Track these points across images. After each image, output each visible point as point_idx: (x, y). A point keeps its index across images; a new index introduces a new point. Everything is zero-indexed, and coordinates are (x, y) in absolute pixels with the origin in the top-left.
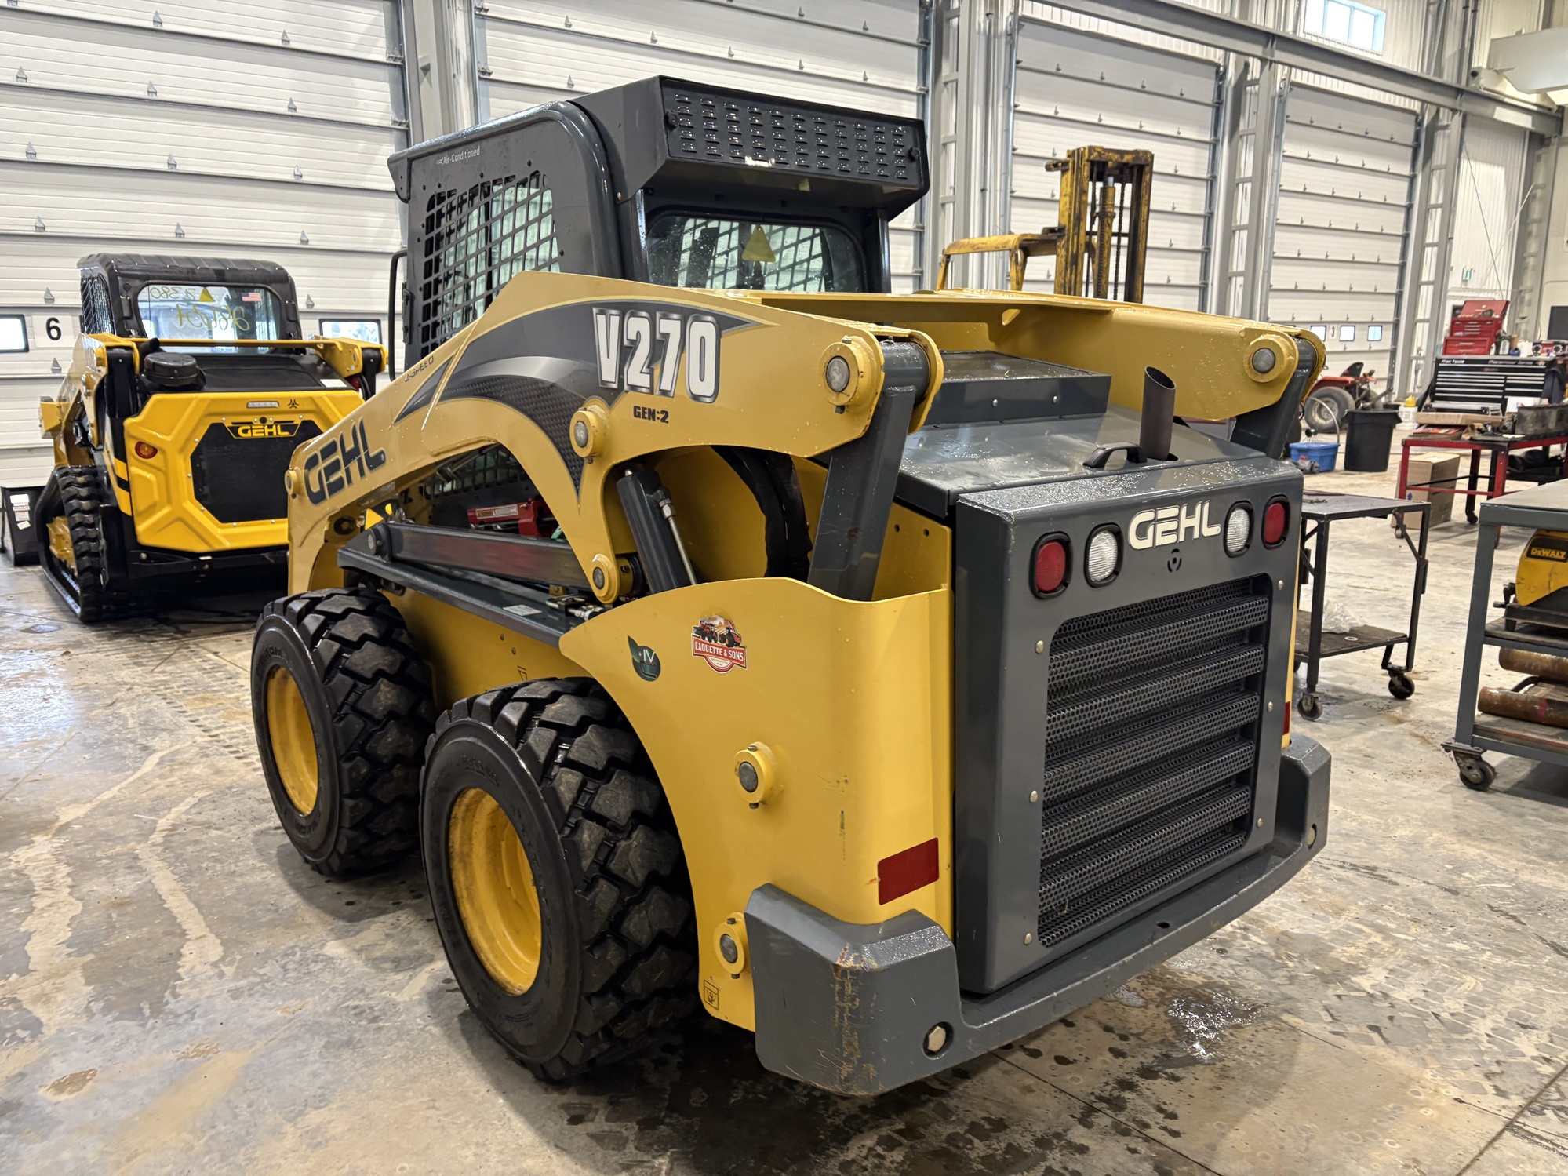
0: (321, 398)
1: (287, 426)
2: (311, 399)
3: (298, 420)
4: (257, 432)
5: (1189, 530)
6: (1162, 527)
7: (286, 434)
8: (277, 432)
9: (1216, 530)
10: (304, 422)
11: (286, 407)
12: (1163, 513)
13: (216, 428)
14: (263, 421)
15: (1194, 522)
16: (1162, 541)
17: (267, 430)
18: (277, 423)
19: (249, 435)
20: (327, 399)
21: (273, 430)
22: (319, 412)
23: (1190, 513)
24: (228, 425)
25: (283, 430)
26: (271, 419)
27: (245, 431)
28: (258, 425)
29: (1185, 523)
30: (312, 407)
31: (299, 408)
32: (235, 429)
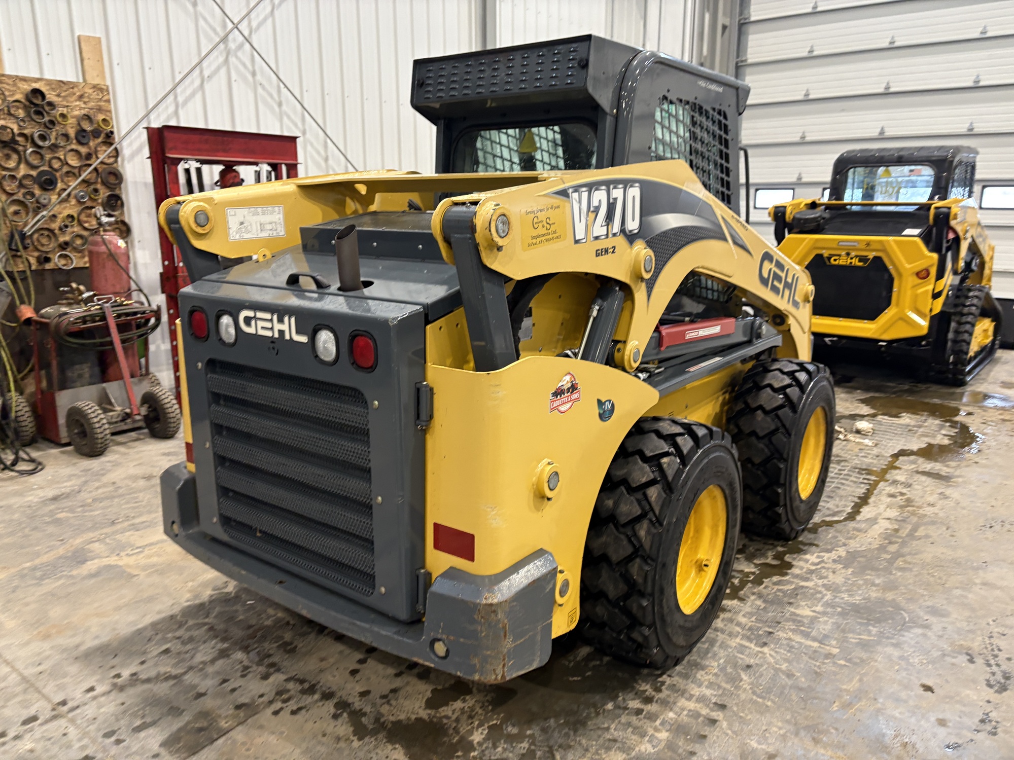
0: (888, 241)
1: (862, 259)
2: (881, 242)
3: (871, 255)
4: (842, 262)
5: (281, 332)
6: (260, 324)
7: (861, 264)
8: (856, 262)
9: (303, 339)
10: (875, 258)
11: (863, 246)
12: (260, 315)
13: (819, 257)
14: (848, 254)
15: (285, 327)
16: (261, 332)
17: (849, 261)
18: (856, 256)
19: (837, 263)
20: (893, 243)
21: (853, 260)
22: (884, 251)
23: (281, 321)
24: (826, 255)
25: (860, 261)
26: (853, 254)
27: (835, 260)
28: (844, 258)
29: (278, 327)
30: (879, 247)
31: (871, 247)
32: (829, 258)
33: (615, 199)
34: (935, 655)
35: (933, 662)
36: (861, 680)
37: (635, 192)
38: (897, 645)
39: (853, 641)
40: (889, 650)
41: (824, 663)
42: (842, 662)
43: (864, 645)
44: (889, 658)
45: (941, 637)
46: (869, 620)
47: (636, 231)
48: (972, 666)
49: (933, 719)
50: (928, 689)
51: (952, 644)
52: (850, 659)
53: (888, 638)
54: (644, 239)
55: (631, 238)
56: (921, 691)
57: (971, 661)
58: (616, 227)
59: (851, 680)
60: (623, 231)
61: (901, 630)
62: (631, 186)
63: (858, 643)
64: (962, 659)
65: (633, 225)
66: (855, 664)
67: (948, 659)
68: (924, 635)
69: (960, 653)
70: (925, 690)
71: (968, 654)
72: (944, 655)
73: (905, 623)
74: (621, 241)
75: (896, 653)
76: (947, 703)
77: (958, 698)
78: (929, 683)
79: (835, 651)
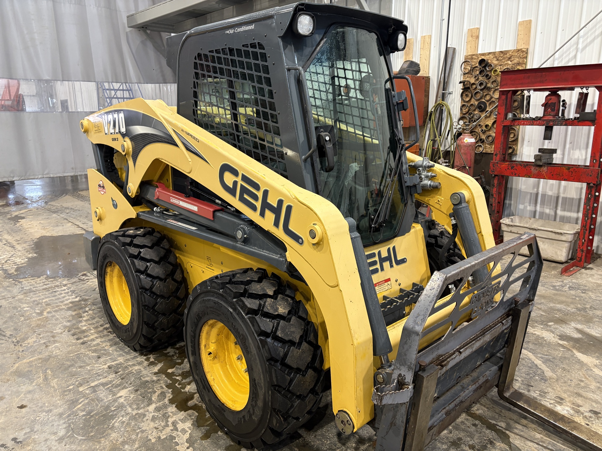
33: (115, 118)
34: (36, 426)
35: (34, 421)
36: (54, 387)
37: (122, 115)
38: (61, 415)
39: (81, 400)
40: (61, 410)
41: (77, 381)
42: (71, 387)
43: (74, 402)
44: (56, 407)
45: (46, 440)
46: (92, 416)
47: (125, 133)
48: (12, 437)
49: (7, 396)
50: (22, 407)
51: (34, 441)
52: (70, 391)
53: (69, 415)
54: (128, 137)
55: (124, 135)
56: (24, 403)
57: (14, 439)
58: (117, 131)
59: (57, 384)
60: (120, 132)
61: (70, 426)
62: (120, 113)
63: (78, 400)
64: (20, 436)
65: (123, 130)
66: (65, 391)
67: (28, 430)
68: (55, 434)
69: (24, 440)
70: (23, 405)
71: (21, 442)
72: (32, 431)
73: (73, 432)
74: (119, 136)
75: (55, 411)
76: (7, 408)
77: (4, 414)
78: (24, 410)
79: (81, 389)
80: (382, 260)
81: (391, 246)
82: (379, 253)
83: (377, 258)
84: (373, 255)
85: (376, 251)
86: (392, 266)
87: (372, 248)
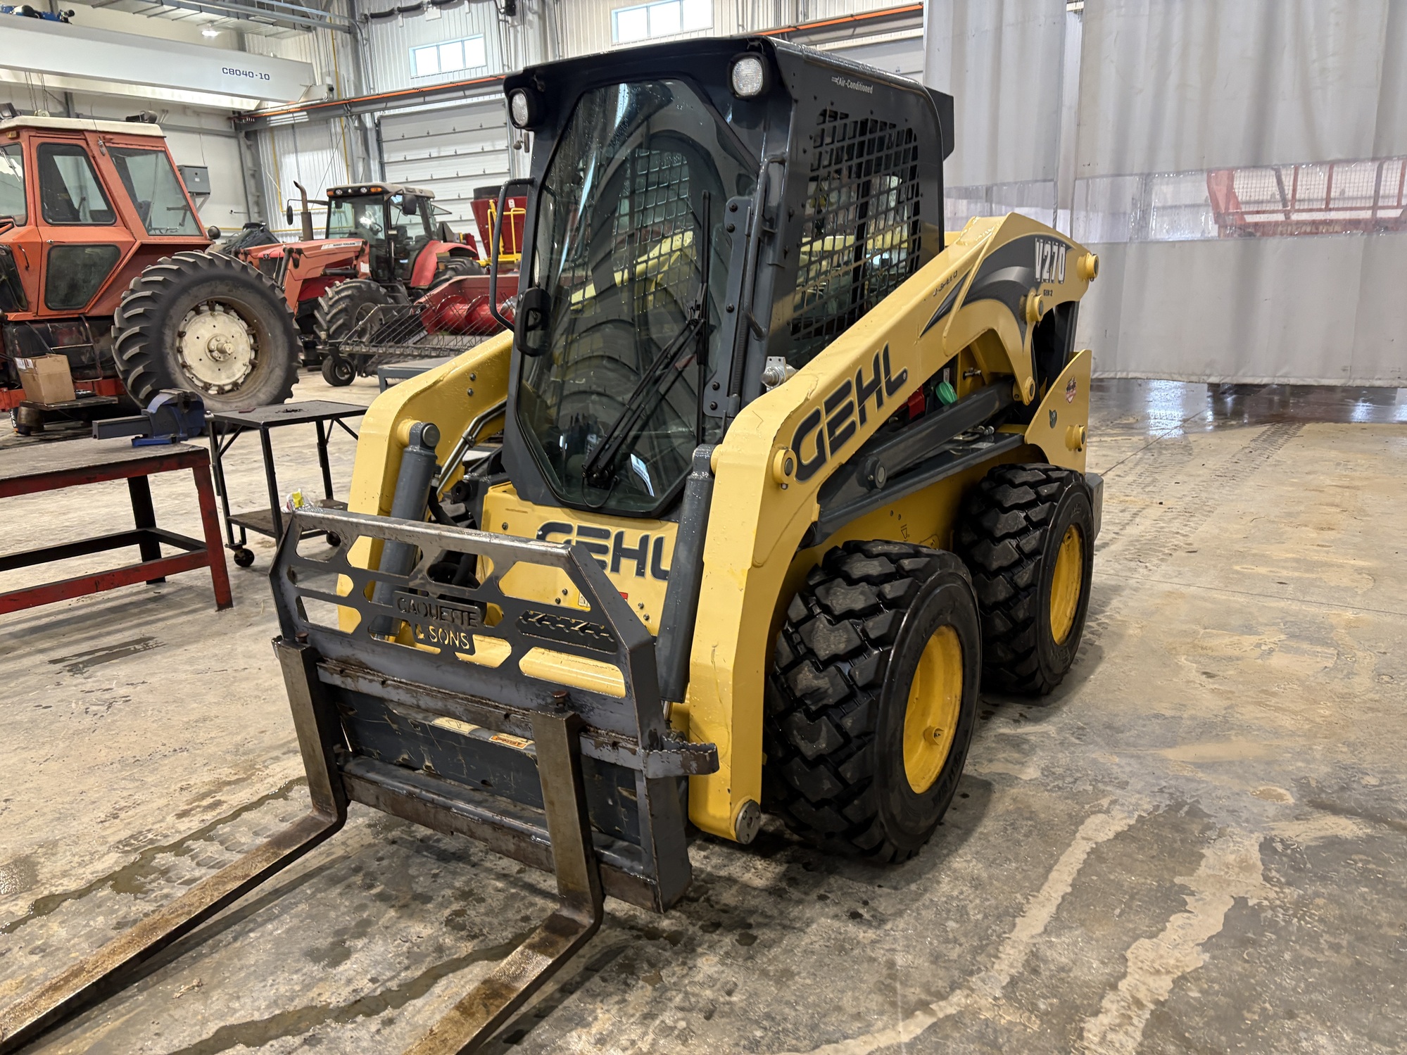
80: (620, 552)
81: (654, 536)
82: (619, 537)
83: (610, 543)
84: (605, 534)
85: (614, 531)
86: (640, 572)
87: (605, 519)
